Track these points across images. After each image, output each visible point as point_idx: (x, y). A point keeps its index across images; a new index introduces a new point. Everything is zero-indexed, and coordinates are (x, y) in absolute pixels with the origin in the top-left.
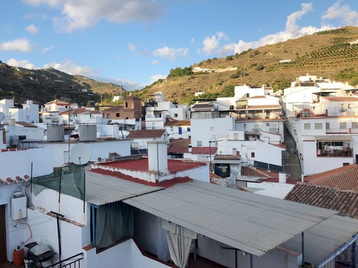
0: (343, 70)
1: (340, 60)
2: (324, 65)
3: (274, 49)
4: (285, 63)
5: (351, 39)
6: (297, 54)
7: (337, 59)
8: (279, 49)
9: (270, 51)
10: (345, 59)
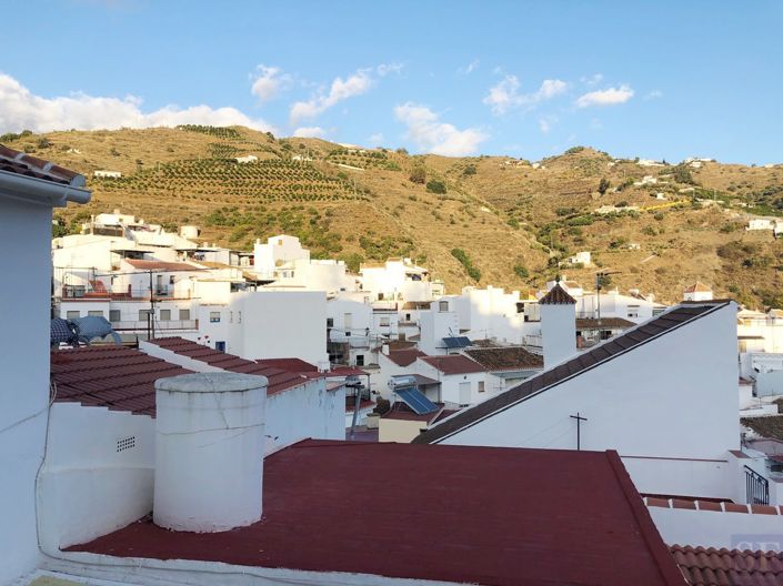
0: (220, 208)
1: (215, 189)
2: (187, 194)
3: (90, 143)
4: (106, 178)
5: (243, 152)
6: (139, 163)
7: (211, 187)
8: (101, 145)
9: (77, 145)
10: (224, 187)
